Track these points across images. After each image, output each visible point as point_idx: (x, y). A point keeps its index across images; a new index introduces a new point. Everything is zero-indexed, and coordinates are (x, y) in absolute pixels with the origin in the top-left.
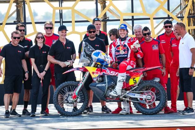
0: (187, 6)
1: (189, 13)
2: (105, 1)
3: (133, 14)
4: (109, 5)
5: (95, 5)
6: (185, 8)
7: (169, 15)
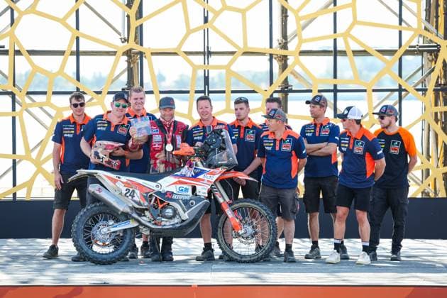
0: (433, 70)
1: (437, 82)
2: (286, 56)
3: (335, 82)
4: (294, 64)
5: (269, 63)
6: (430, 73)
7: (400, 86)
